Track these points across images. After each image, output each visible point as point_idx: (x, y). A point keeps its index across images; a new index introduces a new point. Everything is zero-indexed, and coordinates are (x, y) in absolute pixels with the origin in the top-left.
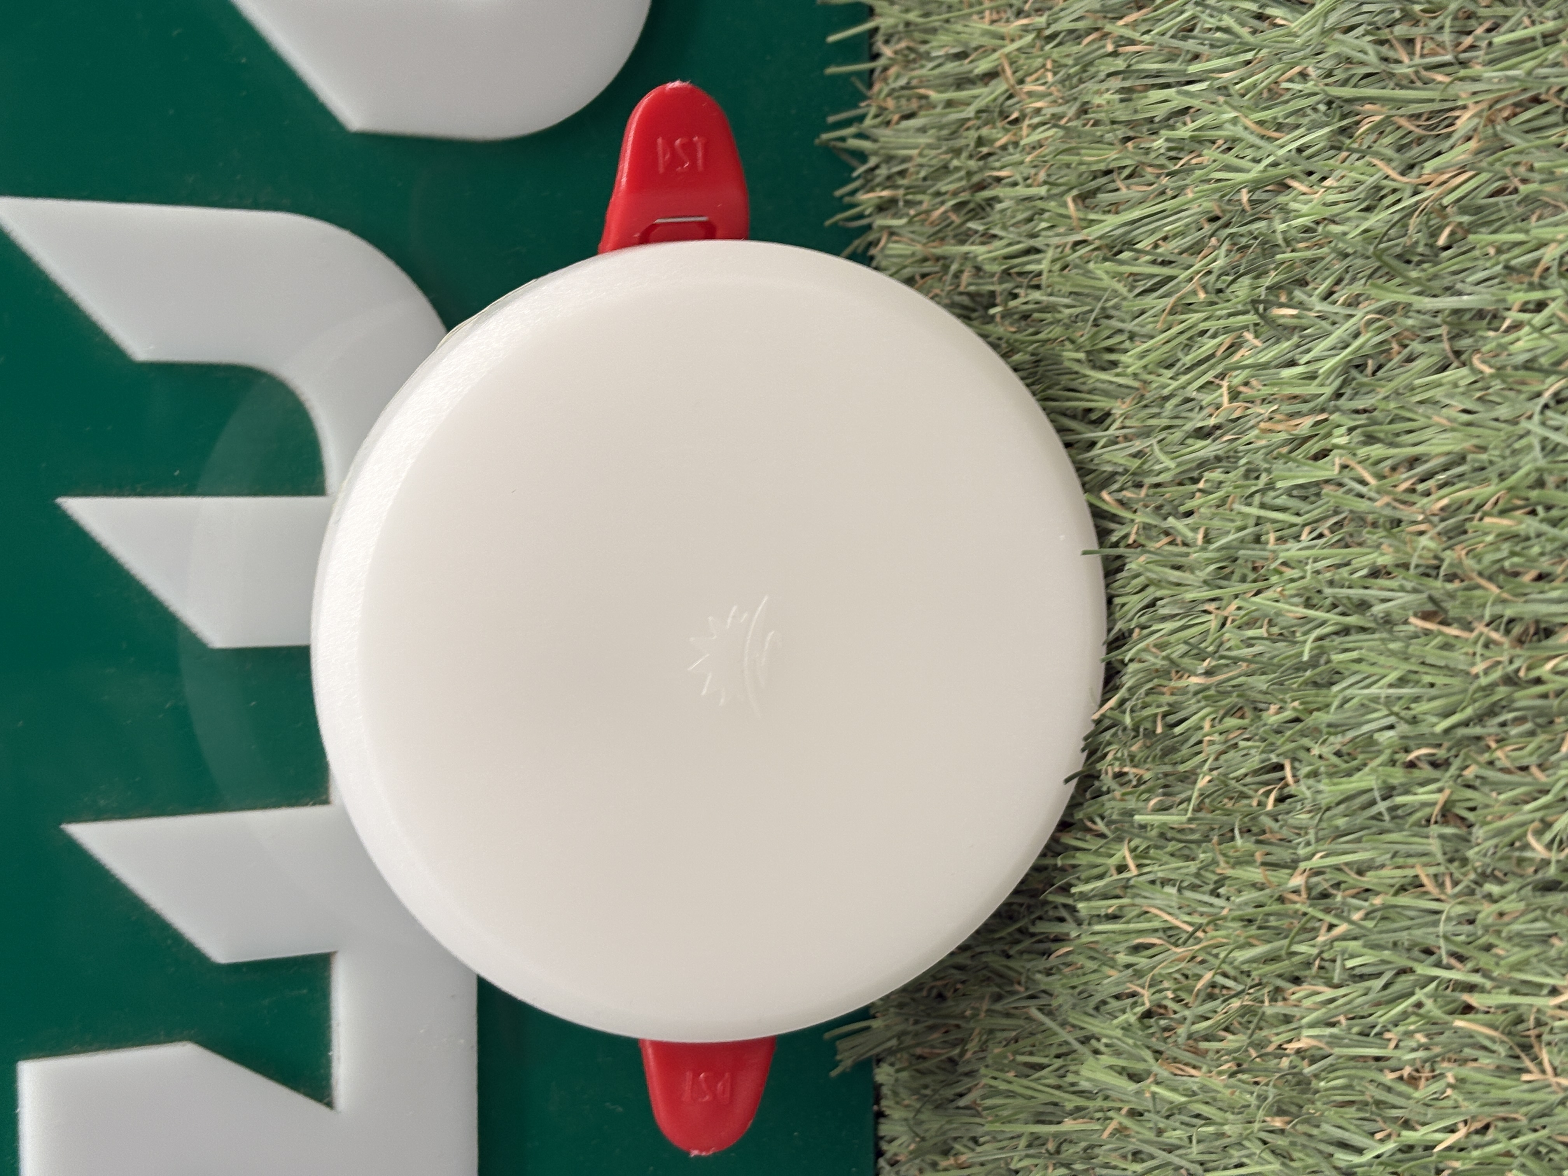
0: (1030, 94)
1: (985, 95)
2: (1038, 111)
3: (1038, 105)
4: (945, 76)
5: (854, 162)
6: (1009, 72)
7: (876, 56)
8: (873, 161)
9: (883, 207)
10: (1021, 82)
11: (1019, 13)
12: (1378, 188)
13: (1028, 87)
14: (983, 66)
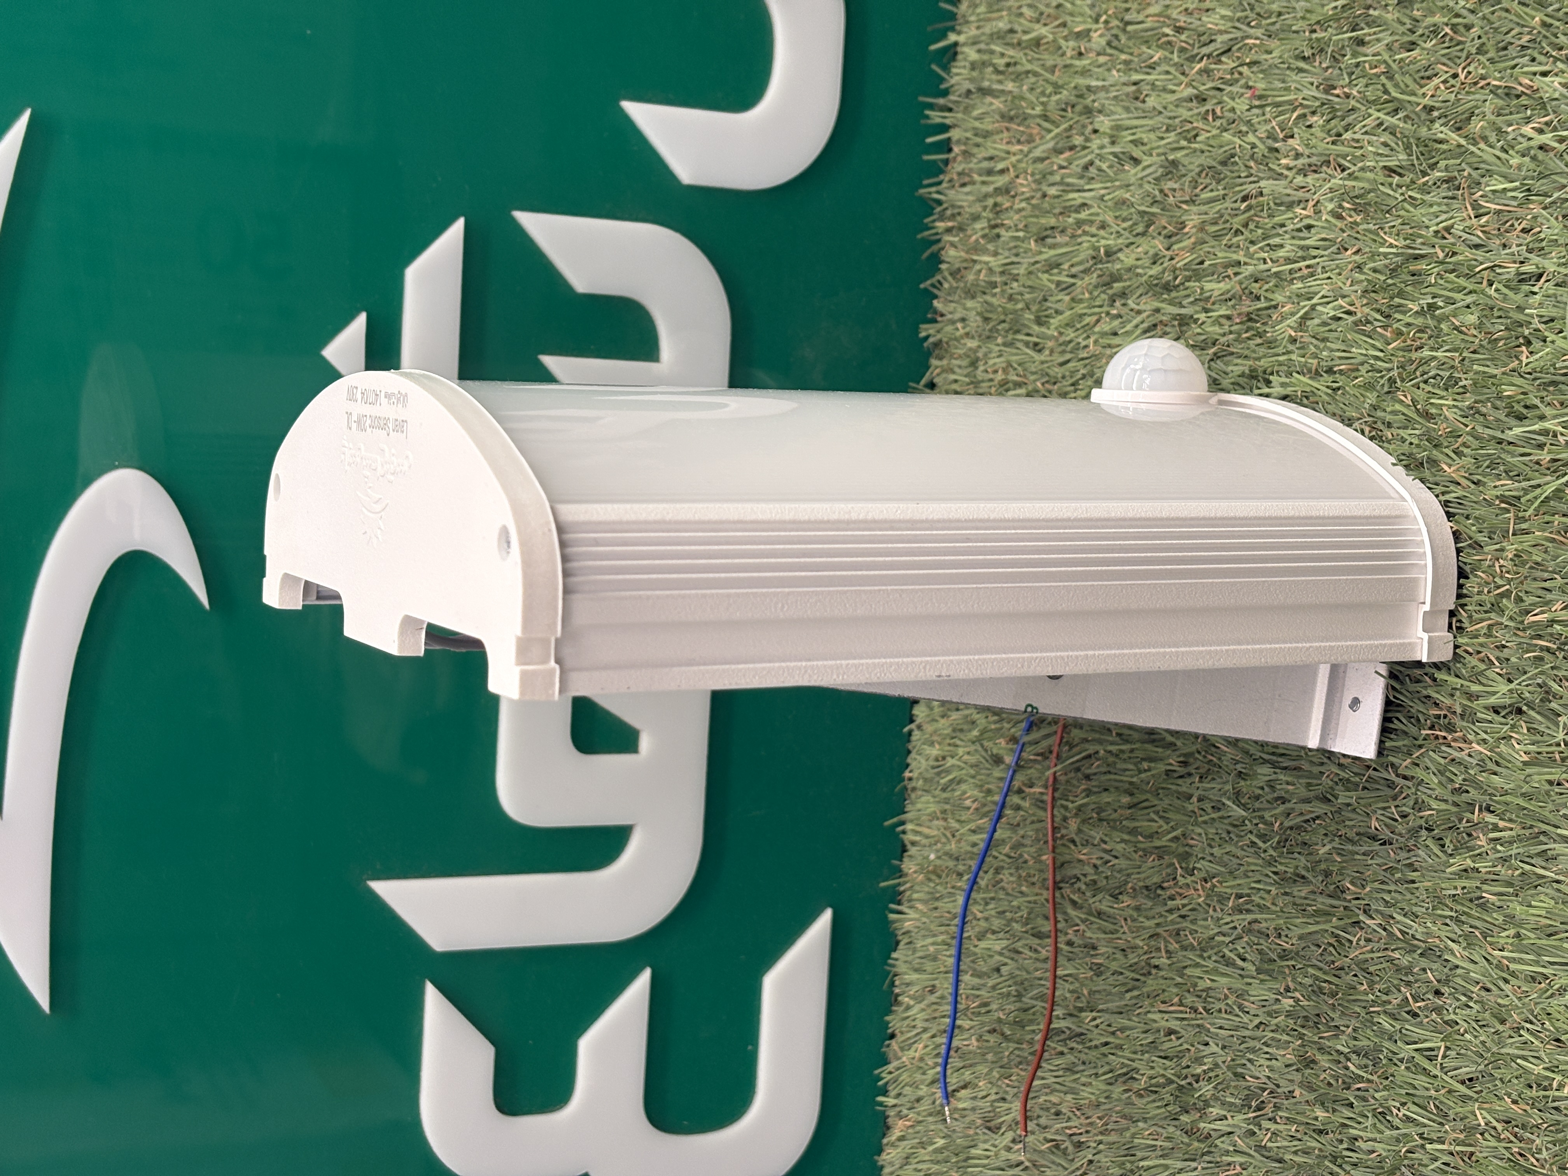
0: (1022, 185)
1: (1001, 181)
2: (1023, 193)
3: (1024, 190)
4: (981, 169)
5: (934, 205)
6: (1011, 170)
7: (950, 150)
8: (945, 206)
9: (949, 230)
10: (1017, 177)
11: (1019, 142)
12: (1157, 255)
13: (1020, 181)
14: (1000, 166)
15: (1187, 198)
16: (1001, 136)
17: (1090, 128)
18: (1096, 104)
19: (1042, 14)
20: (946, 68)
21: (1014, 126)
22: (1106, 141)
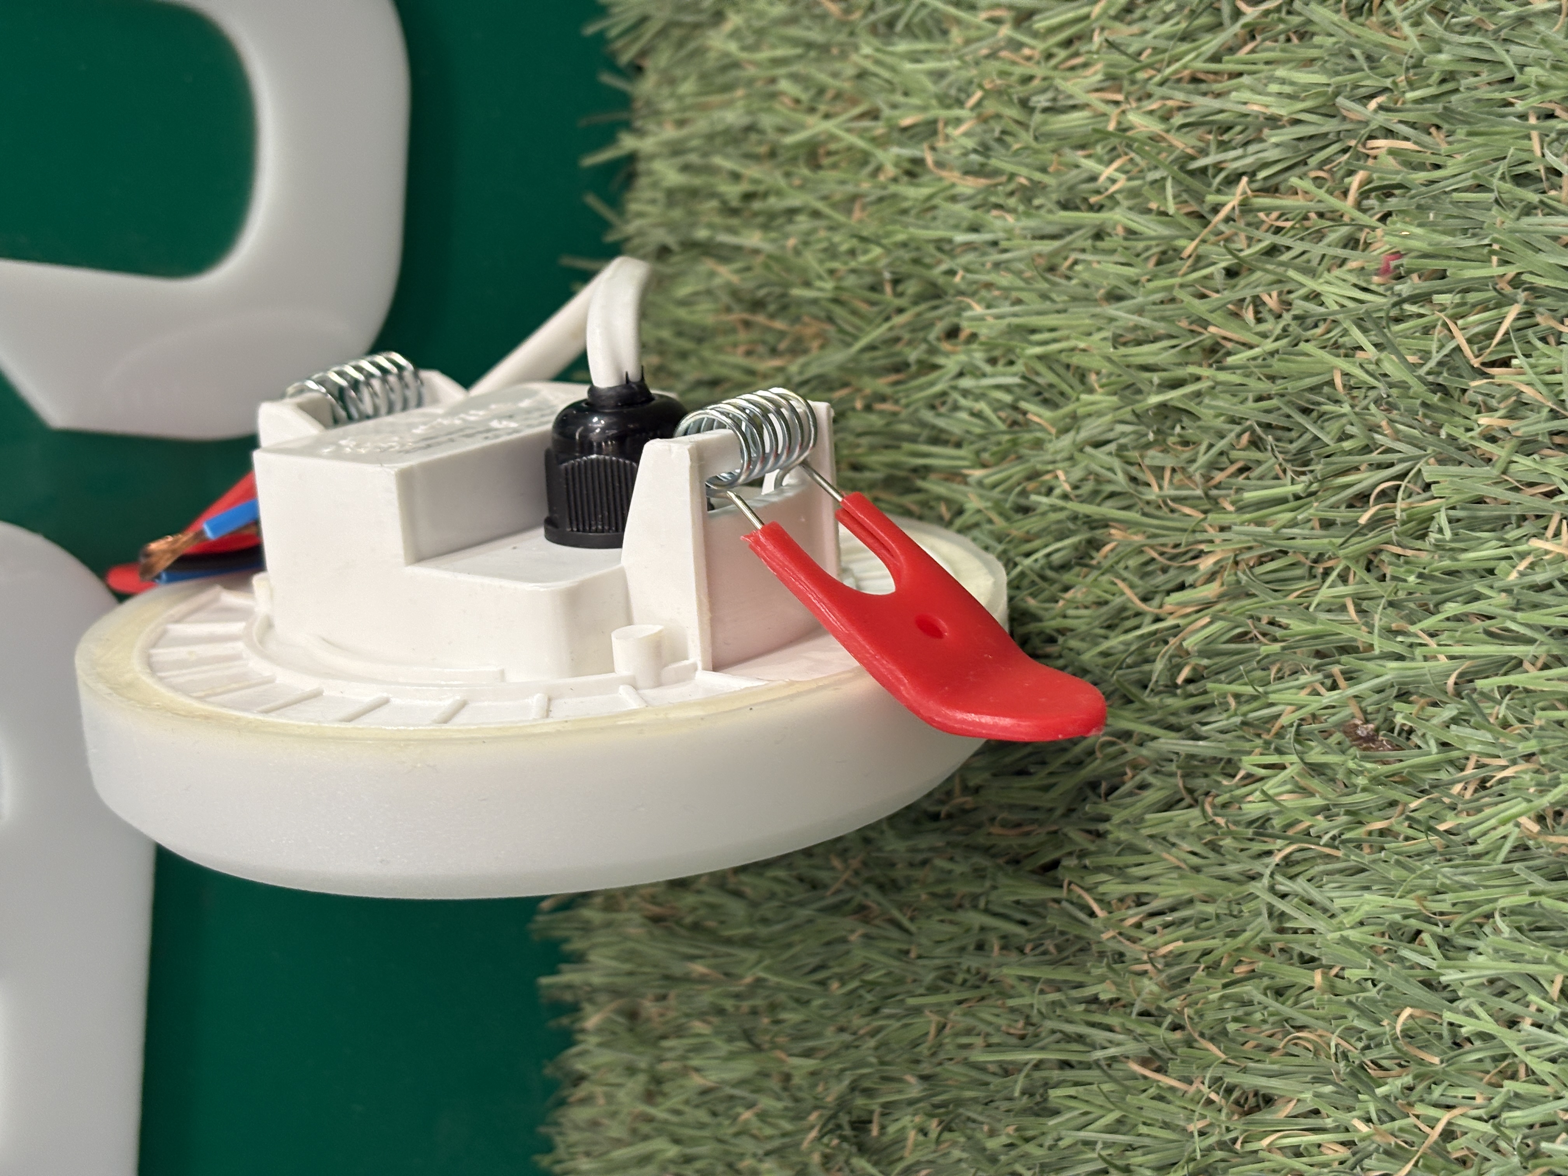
12: (1121, 609)
15: (1199, 492)
16: (731, 338)
17: (940, 328)
18: (957, 279)
19: (821, 91)
20: (616, 202)
21: (760, 318)
22: (979, 357)
